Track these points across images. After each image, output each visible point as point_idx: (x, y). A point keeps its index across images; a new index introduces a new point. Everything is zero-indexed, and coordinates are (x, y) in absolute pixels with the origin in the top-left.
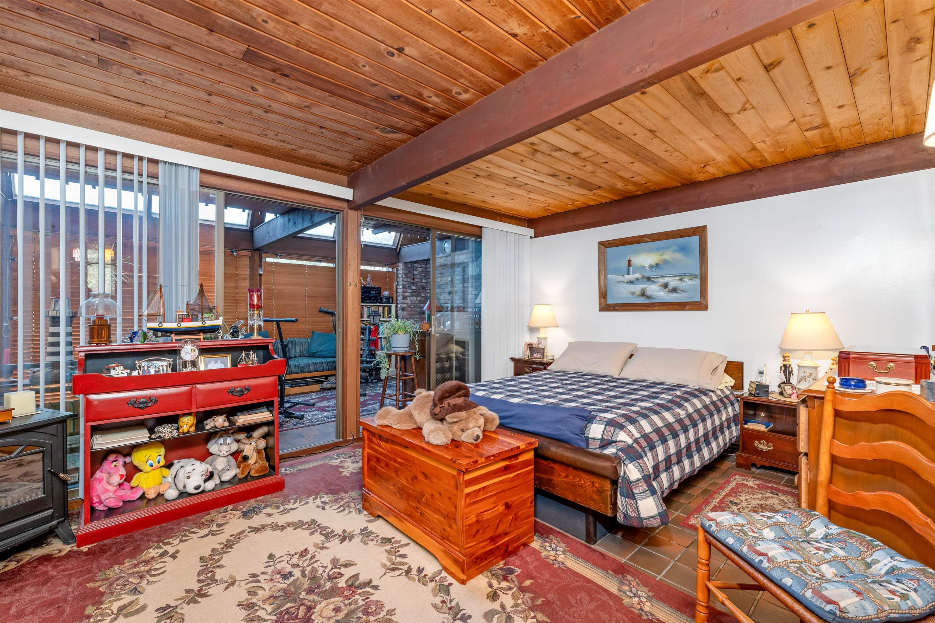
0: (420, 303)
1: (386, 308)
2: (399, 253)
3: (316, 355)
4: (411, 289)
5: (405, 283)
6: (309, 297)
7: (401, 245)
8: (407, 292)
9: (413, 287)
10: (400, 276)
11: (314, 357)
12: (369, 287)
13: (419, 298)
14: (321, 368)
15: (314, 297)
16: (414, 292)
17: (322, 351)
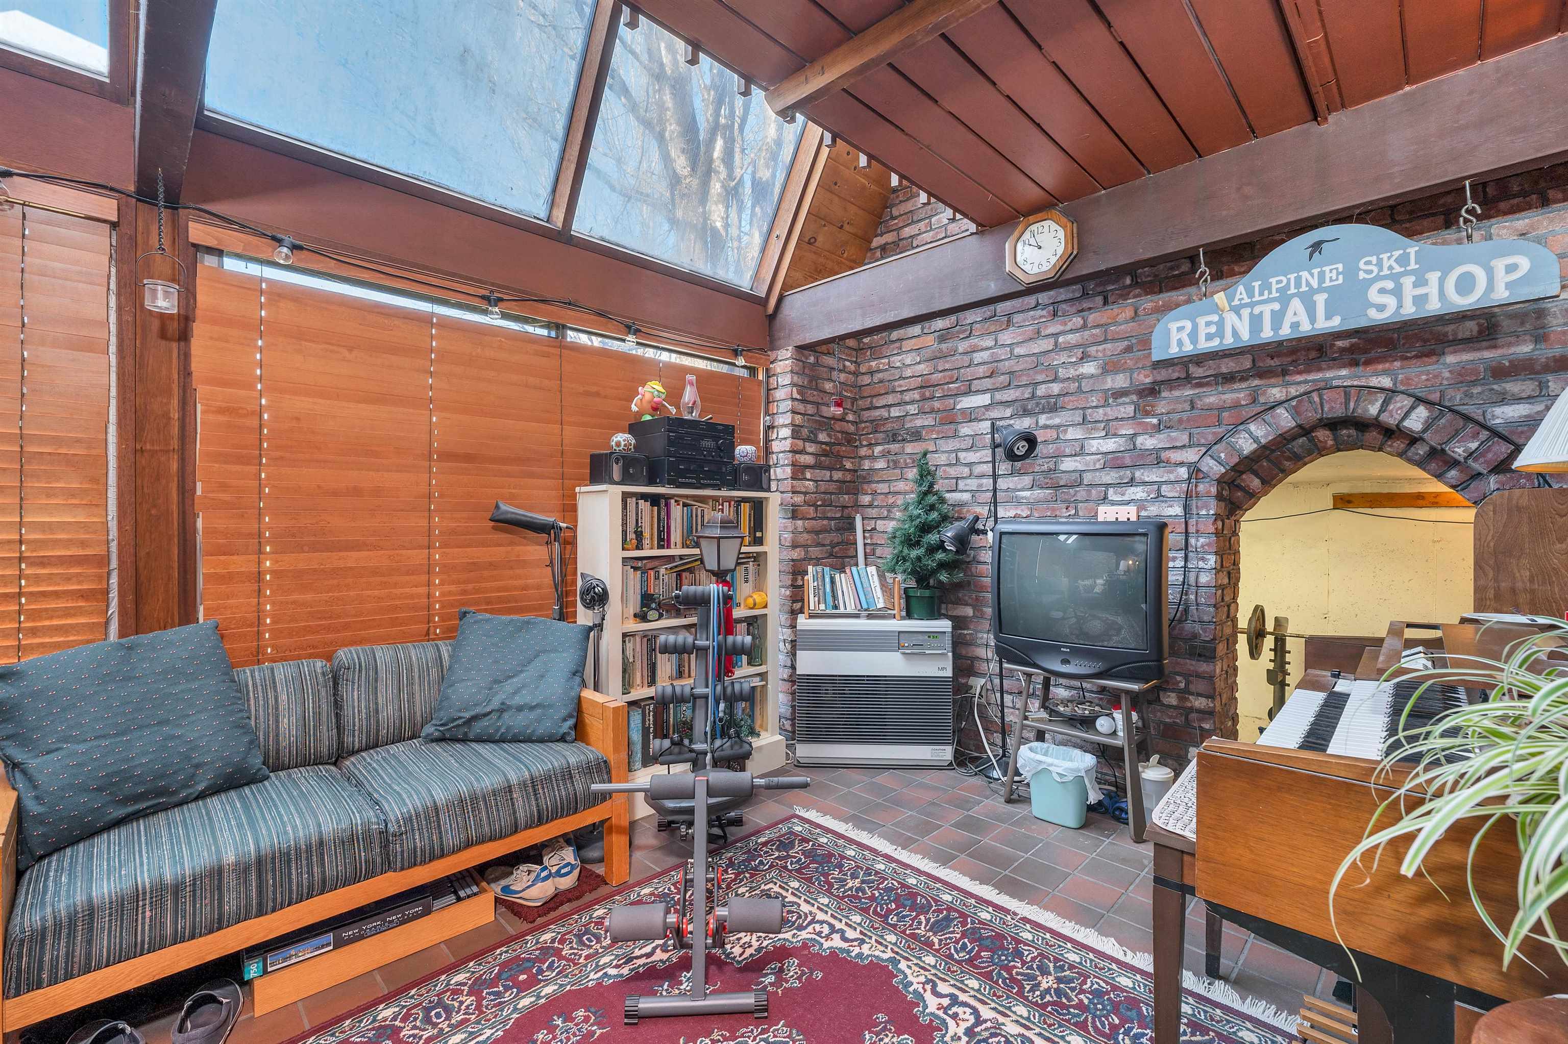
0: (840, 492)
1: (746, 508)
2: (772, 317)
3: (478, 728)
4: (815, 441)
5: (798, 419)
6: (447, 456)
7: (785, 287)
8: (802, 452)
9: (822, 437)
10: (779, 394)
11: (464, 740)
12: (693, 424)
13: (837, 475)
14: (505, 820)
15: (468, 458)
16: (825, 454)
17: (503, 709)
